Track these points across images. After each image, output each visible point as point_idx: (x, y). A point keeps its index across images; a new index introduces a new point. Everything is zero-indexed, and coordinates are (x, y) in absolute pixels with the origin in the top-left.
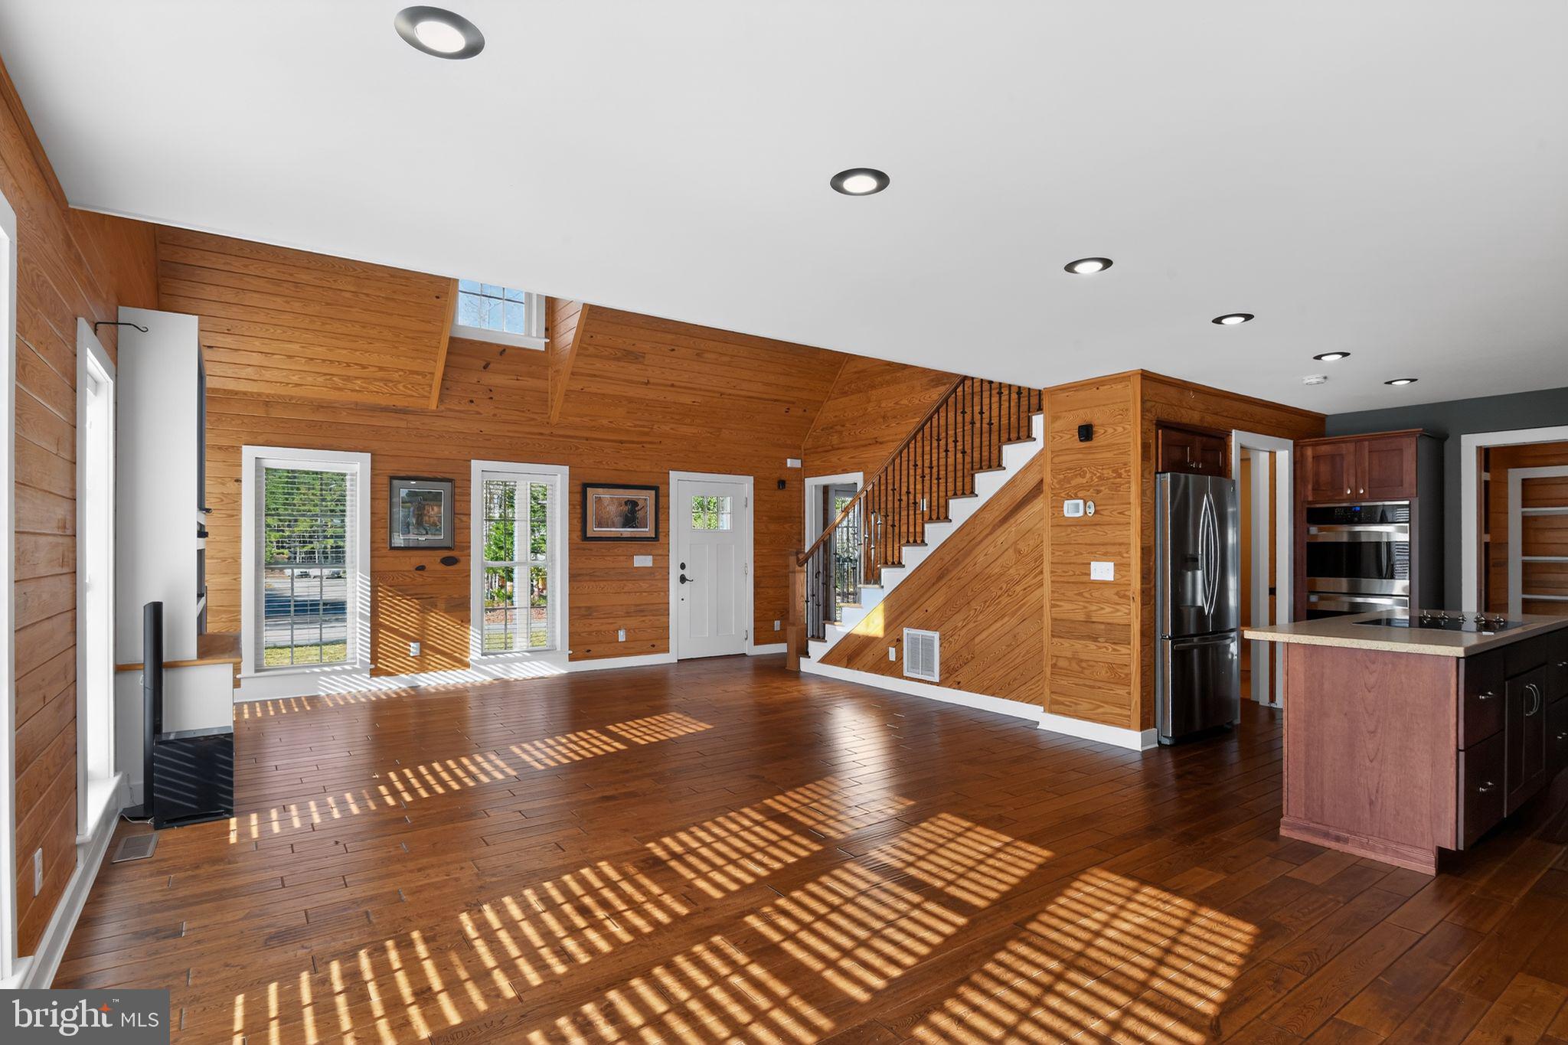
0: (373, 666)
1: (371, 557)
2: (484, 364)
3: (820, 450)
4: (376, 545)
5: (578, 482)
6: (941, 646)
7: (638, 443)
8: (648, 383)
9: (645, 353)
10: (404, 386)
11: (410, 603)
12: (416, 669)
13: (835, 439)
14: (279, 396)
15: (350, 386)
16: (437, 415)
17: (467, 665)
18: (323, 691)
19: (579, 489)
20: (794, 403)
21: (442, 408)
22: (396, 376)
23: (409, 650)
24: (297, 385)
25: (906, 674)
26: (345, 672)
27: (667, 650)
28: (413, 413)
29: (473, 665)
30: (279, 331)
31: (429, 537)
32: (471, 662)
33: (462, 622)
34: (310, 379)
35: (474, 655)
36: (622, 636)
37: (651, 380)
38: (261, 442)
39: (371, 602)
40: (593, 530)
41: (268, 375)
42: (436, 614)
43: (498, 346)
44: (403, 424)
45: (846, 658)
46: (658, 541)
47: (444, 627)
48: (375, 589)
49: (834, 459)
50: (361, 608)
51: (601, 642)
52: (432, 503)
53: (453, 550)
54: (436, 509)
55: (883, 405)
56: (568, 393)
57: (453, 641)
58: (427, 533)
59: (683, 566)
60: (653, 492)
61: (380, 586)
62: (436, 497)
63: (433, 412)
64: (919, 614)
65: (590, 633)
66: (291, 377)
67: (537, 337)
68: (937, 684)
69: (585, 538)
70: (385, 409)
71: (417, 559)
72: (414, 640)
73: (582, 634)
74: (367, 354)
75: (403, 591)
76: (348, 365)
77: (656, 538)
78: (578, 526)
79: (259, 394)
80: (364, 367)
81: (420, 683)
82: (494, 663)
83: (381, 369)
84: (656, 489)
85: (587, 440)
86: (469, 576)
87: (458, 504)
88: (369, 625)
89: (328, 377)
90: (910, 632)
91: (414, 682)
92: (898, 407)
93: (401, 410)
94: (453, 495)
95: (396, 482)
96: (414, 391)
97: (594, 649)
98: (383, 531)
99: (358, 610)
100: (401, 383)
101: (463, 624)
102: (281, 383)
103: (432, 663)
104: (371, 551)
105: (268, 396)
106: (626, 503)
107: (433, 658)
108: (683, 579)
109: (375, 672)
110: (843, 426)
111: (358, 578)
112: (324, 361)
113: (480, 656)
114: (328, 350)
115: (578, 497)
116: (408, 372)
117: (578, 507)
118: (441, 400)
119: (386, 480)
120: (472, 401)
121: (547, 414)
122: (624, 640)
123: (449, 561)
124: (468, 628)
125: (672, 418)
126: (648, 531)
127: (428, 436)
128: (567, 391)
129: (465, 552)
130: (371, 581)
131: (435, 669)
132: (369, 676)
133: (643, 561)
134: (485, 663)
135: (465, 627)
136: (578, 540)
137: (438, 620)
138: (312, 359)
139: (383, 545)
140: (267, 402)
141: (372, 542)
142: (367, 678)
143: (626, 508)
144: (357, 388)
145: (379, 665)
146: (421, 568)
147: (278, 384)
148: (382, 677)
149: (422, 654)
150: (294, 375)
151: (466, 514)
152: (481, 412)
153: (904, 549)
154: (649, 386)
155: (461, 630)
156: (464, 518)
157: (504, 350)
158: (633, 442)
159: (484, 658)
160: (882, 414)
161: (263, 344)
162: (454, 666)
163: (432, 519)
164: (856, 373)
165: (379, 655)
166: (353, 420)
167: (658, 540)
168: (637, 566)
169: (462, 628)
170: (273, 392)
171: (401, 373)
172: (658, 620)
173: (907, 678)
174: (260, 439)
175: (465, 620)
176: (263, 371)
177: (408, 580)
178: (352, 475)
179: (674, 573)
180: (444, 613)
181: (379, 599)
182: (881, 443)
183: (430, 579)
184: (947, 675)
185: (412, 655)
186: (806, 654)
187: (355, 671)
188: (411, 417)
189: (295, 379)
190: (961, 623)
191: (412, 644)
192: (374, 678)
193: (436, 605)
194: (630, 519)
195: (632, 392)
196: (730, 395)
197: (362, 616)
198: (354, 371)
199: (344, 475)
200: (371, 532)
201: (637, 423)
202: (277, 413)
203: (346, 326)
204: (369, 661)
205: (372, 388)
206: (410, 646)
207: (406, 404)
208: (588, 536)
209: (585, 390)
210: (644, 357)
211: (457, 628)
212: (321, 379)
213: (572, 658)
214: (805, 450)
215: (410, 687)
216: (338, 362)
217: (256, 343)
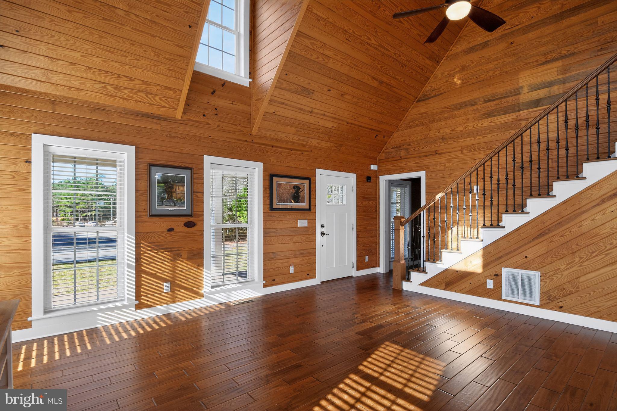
0: (137, 302)
1: (136, 222)
2: (212, 91)
3: (390, 160)
4: (140, 214)
5: (267, 173)
6: (541, 281)
7: (300, 150)
8: (311, 112)
9: (314, 91)
10: (160, 99)
11: (163, 255)
12: (168, 301)
13: (403, 153)
14: (63, 97)
15: (119, 94)
16: (182, 122)
17: (202, 296)
18: (101, 324)
19: (268, 178)
20: (380, 132)
21: (185, 118)
22: (154, 89)
23: (163, 289)
24: (78, 89)
25: (503, 297)
26: (117, 308)
27: (314, 277)
28: (166, 120)
29: (205, 295)
30: (62, 39)
31: (176, 208)
32: (204, 294)
33: (198, 266)
34: (88, 85)
35: (206, 289)
36: (292, 270)
37: (314, 110)
38: (49, 132)
39: (136, 255)
40: (278, 204)
41: (54, 78)
42: (182, 261)
43: (221, 80)
44: (158, 127)
45: (444, 284)
46: (311, 211)
47: (187, 270)
48: (138, 245)
49: (402, 165)
50: (128, 260)
51: (280, 274)
52: (178, 184)
53: (192, 217)
54: (181, 188)
55: (442, 131)
56: (266, 114)
57: (192, 280)
58: (175, 206)
59: (322, 226)
60: (308, 181)
61: (142, 243)
62: (181, 181)
63: (179, 120)
64: (519, 258)
65: (274, 269)
66: (73, 82)
67: (245, 77)
68: (538, 307)
69: (272, 209)
70: (146, 116)
71: (167, 223)
72: (166, 281)
73: (270, 270)
74: (134, 69)
75: (158, 247)
76: (119, 76)
77: (309, 209)
78: (268, 202)
79: (47, 94)
80: (131, 79)
81: (171, 311)
82: (218, 292)
83: (144, 83)
84: (309, 179)
85: (273, 147)
86: (202, 234)
87: (195, 185)
88: (134, 272)
89: (103, 85)
90: (507, 270)
91: (168, 311)
92: (454, 132)
93: (155, 117)
94: (192, 178)
95: (153, 168)
96: (165, 103)
97: (278, 279)
98: (144, 203)
99: (126, 261)
100: (157, 95)
101: (199, 267)
102: (65, 86)
103: (179, 296)
104: (136, 218)
105: (54, 96)
106: (294, 187)
107: (181, 293)
108: (323, 234)
109: (139, 306)
110: (409, 145)
111: (126, 238)
112: (100, 70)
113: (210, 289)
114: (102, 61)
115: (267, 183)
116: (163, 88)
117: (268, 189)
118: (184, 113)
119: (146, 167)
120: (204, 115)
121: (250, 128)
122: (293, 272)
123: (189, 225)
124: (201, 270)
125: (319, 137)
126: (305, 205)
127: (175, 137)
128: (265, 112)
129: (201, 218)
130: (136, 240)
131: (181, 300)
132: (134, 309)
133: (303, 223)
134: (213, 293)
135: (200, 270)
136: (268, 210)
137: (183, 265)
138: (90, 68)
139: (144, 214)
140: (53, 101)
141: (137, 211)
142: (133, 311)
143: (293, 191)
144: (125, 96)
145: (142, 301)
146: (171, 230)
147: (63, 87)
148: (143, 309)
149: (172, 290)
150: (75, 81)
151: (201, 192)
152: (210, 123)
153: (504, 216)
154: (312, 114)
155: (198, 272)
156: (199, 195)
157: (225, 83)
158: (297, 150)
159: (213, 290)
160: (441, 137)
161: (49, 49)
162: (194, 297)
163: (178, 195)
164: (419, 114)
165: (142, 293)
166: (121, 121)
167: (310, 209)
168: (300, 226)
169: (199, 271)
170: (58, 94)
171: (158, 87)
172: (311, 259)
173: (504, 300)
174: (48, 129)
175: (200, 265)
176: (49, 74)
177: (162, 238)
178: (121, 162)
179: (319, 230)
180: (187, 260)
181: (142, 253)
182: (440, 154)
183: (177, 238)
184: (548, 301)
185: (165, 291)
186: (409, 280)
187: (125, 306)
188: (163, 123)
189: (76, 84)
190: (564, 266)
191: (165, 284)
192: (139, 311)
193: (181, 256)
194: (296, 198)
195: (302, 117)
196: (351, 124)
197: (129, 266)
198: (123, 83)
199: (115, 161)
200: (136, 204)
201: (301, 138)
202: (61, 110)
203: (119, 42)
204: (134, 298)
205: (136, 97)
206: (163, 285)
207: (160, 113)
208: (274, 207)
209: (276, 113)
210: (313, 93)
211: (195, 271)
212: (98, 86)
213: (265, 286)
214: (379, 160)
215: (164, 315)
216: (111, 73)
217: (43, 47)
